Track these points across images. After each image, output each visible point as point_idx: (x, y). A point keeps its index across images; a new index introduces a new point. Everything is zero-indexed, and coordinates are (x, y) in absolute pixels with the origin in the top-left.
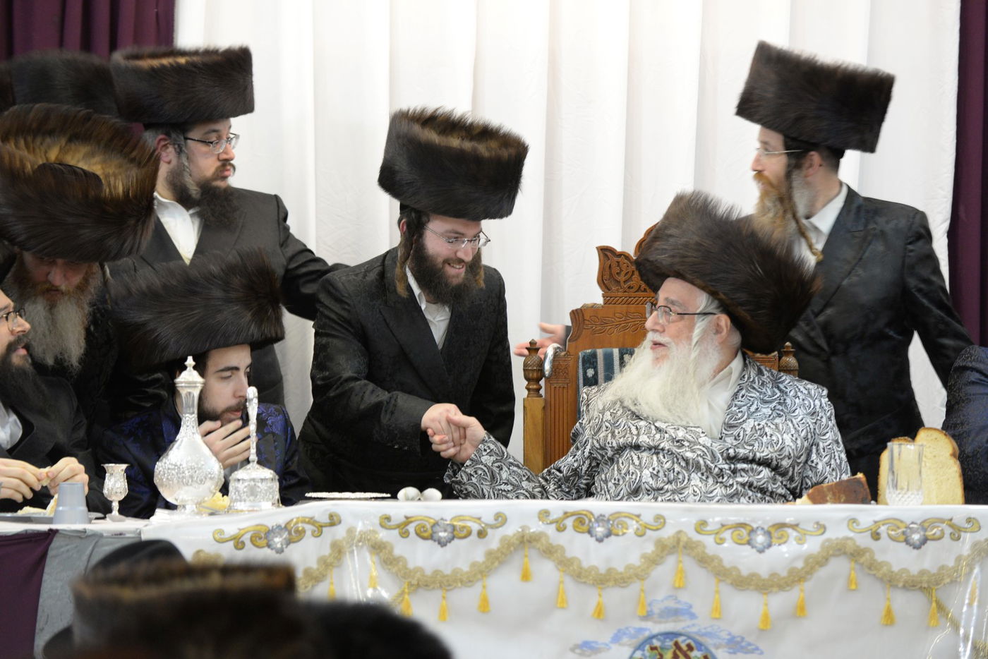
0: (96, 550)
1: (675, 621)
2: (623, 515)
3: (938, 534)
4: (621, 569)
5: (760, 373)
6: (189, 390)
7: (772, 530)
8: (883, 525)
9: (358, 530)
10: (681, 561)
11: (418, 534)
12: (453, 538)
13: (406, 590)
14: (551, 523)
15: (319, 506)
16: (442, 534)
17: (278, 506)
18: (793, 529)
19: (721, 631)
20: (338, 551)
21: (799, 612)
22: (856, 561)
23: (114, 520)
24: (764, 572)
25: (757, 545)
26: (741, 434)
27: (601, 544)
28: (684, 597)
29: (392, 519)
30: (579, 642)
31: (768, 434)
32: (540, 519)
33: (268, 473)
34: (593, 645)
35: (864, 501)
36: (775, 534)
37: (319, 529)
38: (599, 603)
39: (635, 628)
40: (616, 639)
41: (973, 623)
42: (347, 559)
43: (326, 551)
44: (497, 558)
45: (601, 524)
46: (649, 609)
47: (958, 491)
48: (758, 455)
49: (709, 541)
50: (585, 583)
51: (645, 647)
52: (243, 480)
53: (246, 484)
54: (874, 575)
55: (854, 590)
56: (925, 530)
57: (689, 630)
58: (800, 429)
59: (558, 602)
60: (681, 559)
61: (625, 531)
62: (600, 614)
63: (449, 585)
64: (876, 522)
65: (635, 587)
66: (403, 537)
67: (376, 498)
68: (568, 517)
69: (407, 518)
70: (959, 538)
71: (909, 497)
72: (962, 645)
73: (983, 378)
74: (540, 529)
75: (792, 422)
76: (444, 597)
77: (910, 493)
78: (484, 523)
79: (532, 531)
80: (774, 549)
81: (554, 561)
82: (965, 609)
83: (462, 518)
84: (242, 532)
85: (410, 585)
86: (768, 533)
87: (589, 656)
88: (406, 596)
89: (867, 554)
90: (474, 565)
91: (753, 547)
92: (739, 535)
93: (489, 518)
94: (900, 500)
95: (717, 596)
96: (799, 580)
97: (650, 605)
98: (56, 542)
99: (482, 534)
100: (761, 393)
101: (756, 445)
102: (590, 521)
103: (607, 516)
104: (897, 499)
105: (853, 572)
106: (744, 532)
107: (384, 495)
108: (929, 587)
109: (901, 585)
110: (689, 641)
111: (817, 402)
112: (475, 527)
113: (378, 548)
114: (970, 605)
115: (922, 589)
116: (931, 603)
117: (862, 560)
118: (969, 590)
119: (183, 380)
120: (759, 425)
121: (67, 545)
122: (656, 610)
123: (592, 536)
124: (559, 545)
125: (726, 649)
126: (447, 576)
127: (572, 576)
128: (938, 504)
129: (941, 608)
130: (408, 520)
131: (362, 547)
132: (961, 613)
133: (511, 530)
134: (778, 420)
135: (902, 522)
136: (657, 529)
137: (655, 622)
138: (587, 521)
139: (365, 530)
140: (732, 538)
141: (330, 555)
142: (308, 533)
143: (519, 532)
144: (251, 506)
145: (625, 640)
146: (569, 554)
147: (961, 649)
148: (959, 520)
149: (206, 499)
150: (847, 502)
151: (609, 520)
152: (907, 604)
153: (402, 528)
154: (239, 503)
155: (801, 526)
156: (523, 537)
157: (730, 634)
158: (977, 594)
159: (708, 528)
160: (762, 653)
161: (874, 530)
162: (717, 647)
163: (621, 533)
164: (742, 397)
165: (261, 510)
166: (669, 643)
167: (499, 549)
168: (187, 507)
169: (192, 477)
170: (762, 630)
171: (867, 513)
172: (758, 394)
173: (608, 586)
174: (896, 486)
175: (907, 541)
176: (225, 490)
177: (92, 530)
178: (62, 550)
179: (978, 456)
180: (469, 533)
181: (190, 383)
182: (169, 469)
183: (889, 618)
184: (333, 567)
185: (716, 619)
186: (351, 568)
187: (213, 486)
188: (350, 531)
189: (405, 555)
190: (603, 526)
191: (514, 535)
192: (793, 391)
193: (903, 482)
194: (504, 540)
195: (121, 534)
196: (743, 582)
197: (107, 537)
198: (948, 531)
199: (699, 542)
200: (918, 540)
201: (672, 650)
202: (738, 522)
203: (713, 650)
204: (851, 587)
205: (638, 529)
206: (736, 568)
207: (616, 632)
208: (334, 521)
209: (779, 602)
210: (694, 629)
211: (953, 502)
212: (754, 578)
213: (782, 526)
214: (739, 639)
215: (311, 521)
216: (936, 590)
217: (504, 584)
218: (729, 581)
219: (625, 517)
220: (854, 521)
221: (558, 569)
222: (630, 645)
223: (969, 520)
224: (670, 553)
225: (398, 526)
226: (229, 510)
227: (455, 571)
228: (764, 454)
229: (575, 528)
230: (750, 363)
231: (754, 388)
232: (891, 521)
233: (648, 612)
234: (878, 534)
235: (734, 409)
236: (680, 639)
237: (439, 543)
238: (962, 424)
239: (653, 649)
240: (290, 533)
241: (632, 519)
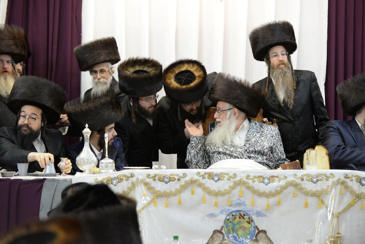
0: (58, 185)
1: (239, 207)
2: (223, 173)
3: (322, 178)
4: (223, 191)
5: (256, 124)
6: (87, 135)
7: (270, 178)
8: (305, 176)
9: (140, 178)
10: (241, 188)
11: (158, 180)
12: (170, 181)
13: (155, 198)
14: (201, 176)
15: (127, 171)
16: (166, 180)
17: (115, 171)
18: (277, 178)
19: (254, 210)
20: (134, 185)
21: (279, 203)
22: (296, 188)
23: (63, 175)
24: (267, 191)
25: (265, 183)
26: (251, 143)
27: (217, 183)
28: (242, 199)
29: (151, 175)
30: (210, 214)
31: (259, 142)
32: (197, 175)
33: (111, 161)
34: (214, 214)
35: (299, 169)
36: (271, 179)
37: (128, 178)
38: (216, 201)
39: (227, 209)
40: (221, 212)
41: (332, 207)
42: (137, 188)
43: (130, 185)
44: (184, 187)
45: (216, 177)
46: (231, 203)
47: (328, 165)
48: (256, 150)
49: (250, 182)
50: (211, 195)
51: (230, 215)
52: (104, 163)
53: (105, 164)
54: (302, 192)
55: (295, 197)
56: (317, 177)
57: (244, 209)
58: (269, 141)
59: (203, 201)
60: (241, 187)
61: (224, 179)
62: (216, 205)
63: (169, 196)
64: (302, 175)
65: (227, 196)
66: (154, 181)
67: (145, 169)
68: (206, 174)
69: (155, 175)
70: (328, 180)
71: (313, 167)
72: (329, 213)
73: (334, 130)
74: (197, 178)
75: (267, 138)
76: (167, 200)
77: (313, 166)
78: (179, 176)
79: (195, 179)
80: (271, 184)
81: (201, 188)
82: (330, 202)
83: (172, 175)
84: (103, 179)
85: (156, 196)
86: (269, 179)
87: (213, 218)
88: (155, 199)
89: (300, 185)
90: (176, 189)
91: (264, 183)
92: (260, 179)
93: (181, 175)
94: (310, 168)
95: (253, 199)
96: (279, 194)
97: (232, 202)
98: (46, 182)
99: (179, 180)
100: (256, 130)
101: (256, 146)
102: (213, 175)
103: (218, 174)
104: (309, 168)
105: (295, 191)
106: (261, 179)
107: (148, 168)
108: (319, 195)
109: (310, 195)
110: (244, 213)
111: (274, 133)
112: (177, 178)
113: (146, 184)
114: (331, 201)
115: (317, 196)
116: (319, 200)
117: (298, 187)
118: (331, 196)
119: (85, 131)
120: (256, 140)
121: (49, 183)
122: (234, 203)
123: (213, 180)
124: (203, 183)
125: (256, 216)
126: (168, 193)
127: (207, 193)
128: (322, 169)
129: (322, 202)
130: (156, 175)
131: (141, 184)
132: (329, 203)
133: (188, 178)
134: (262, 138)
135: (310, 175)
136: (234, 178)
137: (234, 207)
138: (212, 175)
139: (142, 179)
140: (258, 181)
141: (131, 186)
142: (124, 180)
143: (190, 179)
144: (106, 171)
145: (224, 213)
146: (206, 186)
147: (328, 214)
148: (328, 174)
149: (92, 169)
150: (293, 169)
151: (219, 175)
152: (312, 201)
153: (154, 178)
154: (102, 170)
155: (279, 177)
156: (192, 181)
157: (257, 211)
158: (334, 197)
159: (250, 178)
160: (267, 217)
161: (302, 178)
162: (253, 215)
163: (222, 179)
164: (251, 131)
165: (109, 172)
166: (238, 214)
167: (184, 185)
168: (86, 171)
169: (88, 162)
170: (267, 209)
171: (300, 172)
172: (255, 130)
173: (219, 196)
174: (308, 164)
175: (312, 181)
176: (98, 166)
177: (57, 179)
178: (48, 185)
179: (331, 154)
180: (175, 179)
181: (87, 132)
182: (80, 159)
183: (306, 205)
184: (132, 190)
185: (253, 206)
186: (137, 191)
187: (94, 165)
188: (137, 179)
189: (155, 187)
190: (217, 177)
191: (189, 180)
192: (267, 128)
193: (311, 163)
194: (186, 181)
195: (66, 180)
196: (261, 194)
197: (61, 181)
198: (325, 178)
199: (247, 182)
200: (316, 181)
201: (239, 216)
202: (259, 175)
203: (252, 216)
204: (295, 196)
205: (228, 178)
206: (259, 190)
207: (221, 210)
208: (132, 176)
209: (272, 201)
210: (246, 209)
211: (326, 169)
212: (264, 193)
213: (273, 177)
214: (260, 212)
215: (125, 176)
216: (321, 196)
217: (186, 195)
218: (256, 194)
219: (224, 174)
220: (296, 175)
221: (203, 191)
222: (225, 214)
223: (331, 174)
224: (238, 185)
225: (152, 177)
226: (99, 172)
227: (171, 191)
228: (258, 149)
229: (208, 178)
230: (252, 121)
231: (254, 129)
232: (307, 175)
233: (231, 204)
234: (303, 179)
235: (248, 135)
236: (241, 212)
237: (165, 183)
238: (327, 144)
239: (233, 215)
240: (118, 180)
241: (226, 175)
